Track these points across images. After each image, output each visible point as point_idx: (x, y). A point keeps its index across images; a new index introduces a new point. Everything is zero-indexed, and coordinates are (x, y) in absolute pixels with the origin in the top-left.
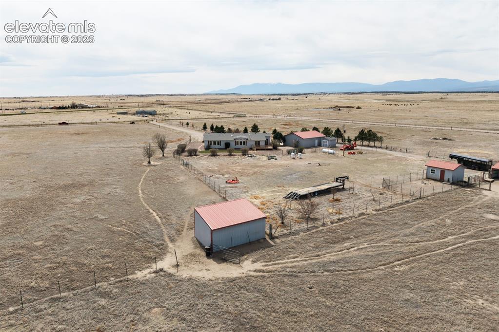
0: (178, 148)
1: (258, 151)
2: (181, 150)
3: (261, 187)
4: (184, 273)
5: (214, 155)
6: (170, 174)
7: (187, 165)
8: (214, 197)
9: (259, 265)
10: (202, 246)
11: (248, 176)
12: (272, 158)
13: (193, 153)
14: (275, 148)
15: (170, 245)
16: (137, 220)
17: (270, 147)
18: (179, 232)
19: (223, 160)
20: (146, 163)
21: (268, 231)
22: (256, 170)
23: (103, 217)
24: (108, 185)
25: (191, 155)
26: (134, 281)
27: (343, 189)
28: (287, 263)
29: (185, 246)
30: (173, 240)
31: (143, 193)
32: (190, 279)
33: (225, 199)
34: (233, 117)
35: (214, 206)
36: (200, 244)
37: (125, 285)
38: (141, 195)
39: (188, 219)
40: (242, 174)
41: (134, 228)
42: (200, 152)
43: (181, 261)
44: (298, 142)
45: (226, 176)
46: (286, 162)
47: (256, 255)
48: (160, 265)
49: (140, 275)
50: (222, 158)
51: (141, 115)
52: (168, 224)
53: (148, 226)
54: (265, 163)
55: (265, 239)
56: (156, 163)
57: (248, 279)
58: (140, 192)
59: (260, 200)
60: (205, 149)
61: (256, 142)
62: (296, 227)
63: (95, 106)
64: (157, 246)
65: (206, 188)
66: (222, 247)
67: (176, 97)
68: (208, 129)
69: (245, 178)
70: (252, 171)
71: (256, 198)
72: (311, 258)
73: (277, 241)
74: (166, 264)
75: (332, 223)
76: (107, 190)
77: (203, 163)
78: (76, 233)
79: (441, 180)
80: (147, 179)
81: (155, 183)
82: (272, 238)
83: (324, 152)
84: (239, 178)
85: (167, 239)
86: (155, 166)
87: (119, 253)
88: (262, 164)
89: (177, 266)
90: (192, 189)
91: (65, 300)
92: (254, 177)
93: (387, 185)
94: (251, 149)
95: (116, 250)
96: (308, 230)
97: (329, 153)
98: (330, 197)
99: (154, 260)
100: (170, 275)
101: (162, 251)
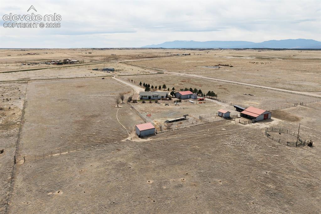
0: (129, 99)
1: (163, 101)
2: (130, 100)
3: (158, 118)
4: (133, 140)
5: (144, 102)
6: (126, 111)
7: (132, 108)
8: (142, 121)
9: (151, 139)
10: (138, 135)
11: (155, 113)
12: (167, 104)
13: (135, 102)
14: (170, 99)
15: (129, 135)
16: (119, 128)
17: (168, 99)
18: (131, 131)
19: (147, 105)
20: (116, 106)
21: (155, 131)
22: (159, 110)
23: (109, 127)
24: (106, 116)
25: (134, 102)
26: (122, 142)
27: (186, 119)
28: (159, 139)
29: (133, 135)
30: (130, 133)
31: (119, 119)
32: (134, 142)
33: (145, 122)
34: (157, 73)
35: (142, 124)
36: (137, 134)
37: (120, 142)
38: (118, 120)
39: (134, 128)
40: (153, 112)
41: (119, 130)
42: (138, 101)
43: (132, 138)
44: (180, 96)
45: (147, 113)
46: (172, 107)
47: (151, 137)
48: (127, 139)
49: (123, 141)
50: (147, 104)
51: (106, 71)
52: (128, 129)
53: (122, 129)
54: (163, 107)
55: (155, 134)
56: (121, 106)
57: (148, 142)
58: (118, 119)
59: (157, 123)
60: (140, 99)
61: (162, 96)
62: (164, 131)
63: (76, 61)
64: (126, 135)
65: (139, 118)
66: (143, 135)
67: (124, 50)
68: (142, 85)
69: (154, 114)
70: (157, 111)
71: (156, 122)
72: (165, 138)
73: (158, 134)
74: (129, 138)
75: (175, 130)
76: (106, 118)
77: (139, 106)
78: (103, 131)
79: (222, 117)
80: (119, 113)
81: (122, 116)
82: (157, 133)
83: (190, 102)
84: (151, 114)
85: (128, 133)
86: (120, 107)
87: (116, 136)
88: (162, 108)
89: (132, 139)
90: (135, 118)
91: (108, 145)
92: (157, 114)
93: (201, 118)
94: (159, 99)
95: (116, 135)
96: (167, 131)
97: (191, 102)
98: (179, 122)
99: (126, 138)
100: (130, 141)
101: (127, 136)
